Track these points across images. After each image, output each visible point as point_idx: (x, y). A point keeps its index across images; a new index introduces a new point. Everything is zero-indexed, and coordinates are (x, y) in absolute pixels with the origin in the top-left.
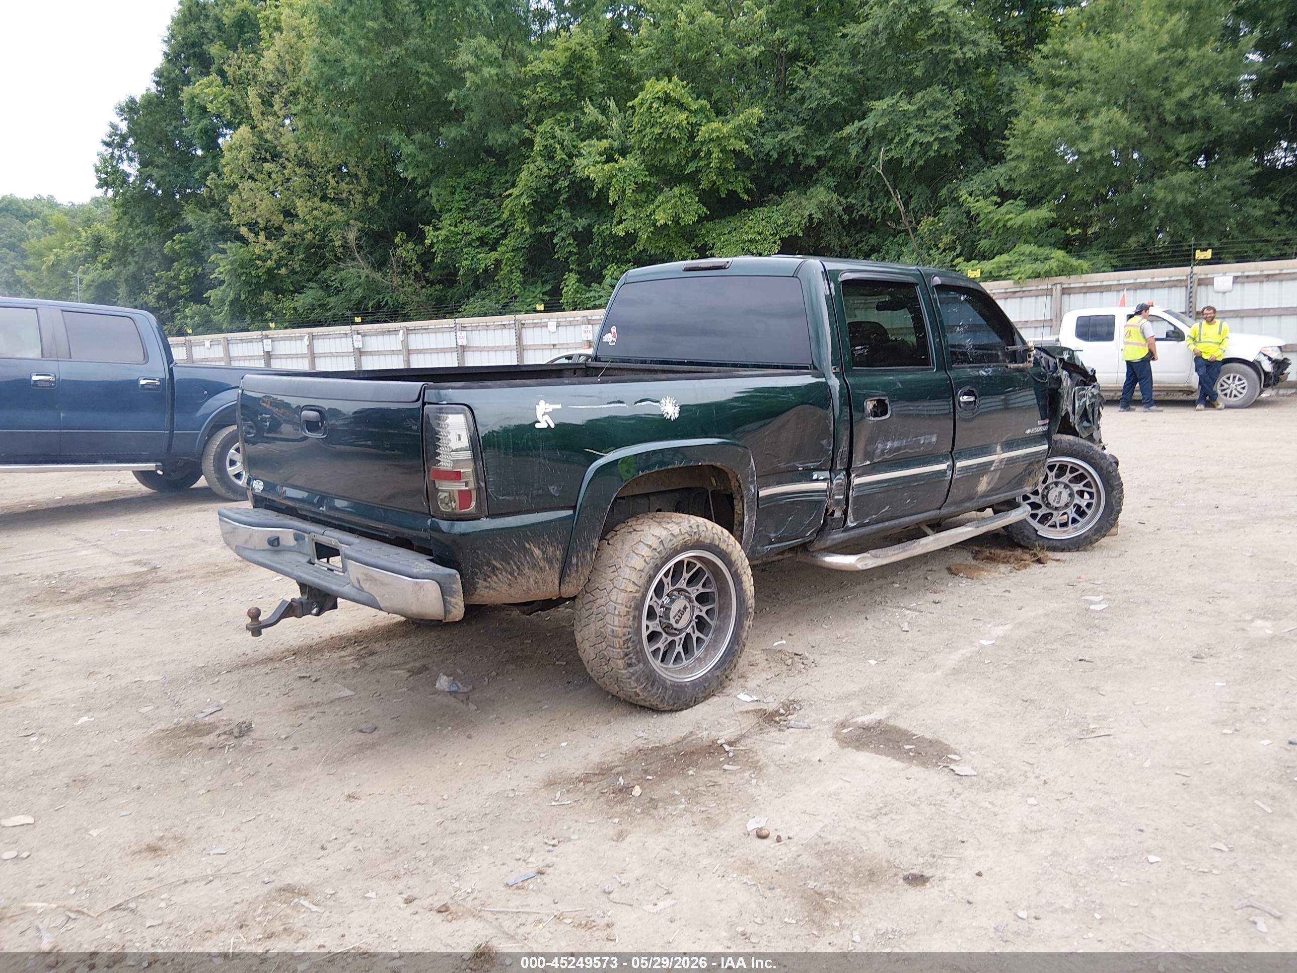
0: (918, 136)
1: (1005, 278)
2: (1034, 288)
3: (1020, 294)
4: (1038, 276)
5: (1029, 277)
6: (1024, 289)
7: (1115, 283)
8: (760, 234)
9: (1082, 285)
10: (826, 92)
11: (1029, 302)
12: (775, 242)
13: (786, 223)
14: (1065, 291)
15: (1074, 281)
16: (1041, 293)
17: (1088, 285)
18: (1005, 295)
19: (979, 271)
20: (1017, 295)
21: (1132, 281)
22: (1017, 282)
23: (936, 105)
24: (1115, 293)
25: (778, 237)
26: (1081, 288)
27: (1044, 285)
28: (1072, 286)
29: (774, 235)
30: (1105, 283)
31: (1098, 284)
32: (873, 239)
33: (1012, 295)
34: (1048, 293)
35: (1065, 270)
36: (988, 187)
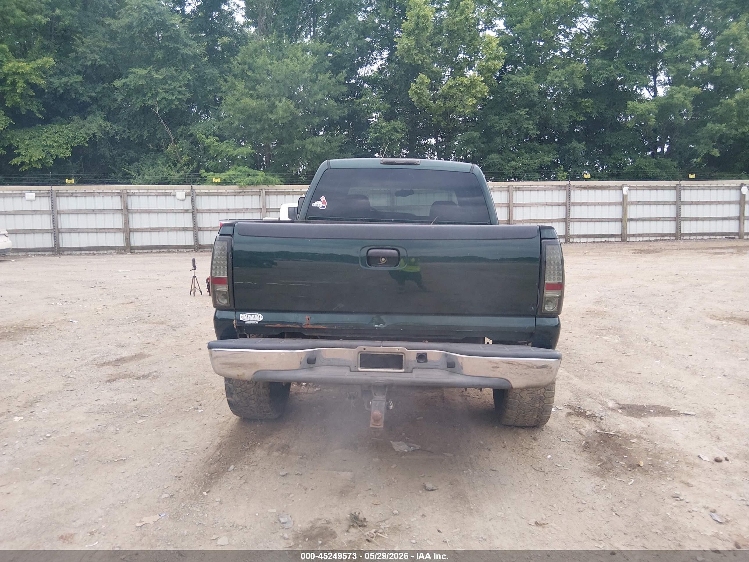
0: (165, 95)
1: (235, 184)
2: (250, 191)
3: (243, 194)
4: (252, 184)
5: (248, 184)
6: (245, 191)
7: (291, 190)
8: (55, 142)
9: (275, 191)
10: (97, 57)
11: (248, 198)
12: (67, 149)
13: (74, 137)
14: (267, 194)
15: (271, 188)
16: (254, 193)
17: (278, 191)
18: (235, 194)
19: (220, 179)
20: (241, 194)
21: (299, 190)
22: (241, 187)
23: (173, 78)
24: (291, 196)
25: (69, 145)
26: (275, 192)
27: (256, 189)
28: (270, 191)
29: (67, 144)
30: (286, 191)
31: (283, 191)
32: (132, 154)
33: (238, 194)
34: (259, 194)
35: (266, 182)
36: (208, 131)
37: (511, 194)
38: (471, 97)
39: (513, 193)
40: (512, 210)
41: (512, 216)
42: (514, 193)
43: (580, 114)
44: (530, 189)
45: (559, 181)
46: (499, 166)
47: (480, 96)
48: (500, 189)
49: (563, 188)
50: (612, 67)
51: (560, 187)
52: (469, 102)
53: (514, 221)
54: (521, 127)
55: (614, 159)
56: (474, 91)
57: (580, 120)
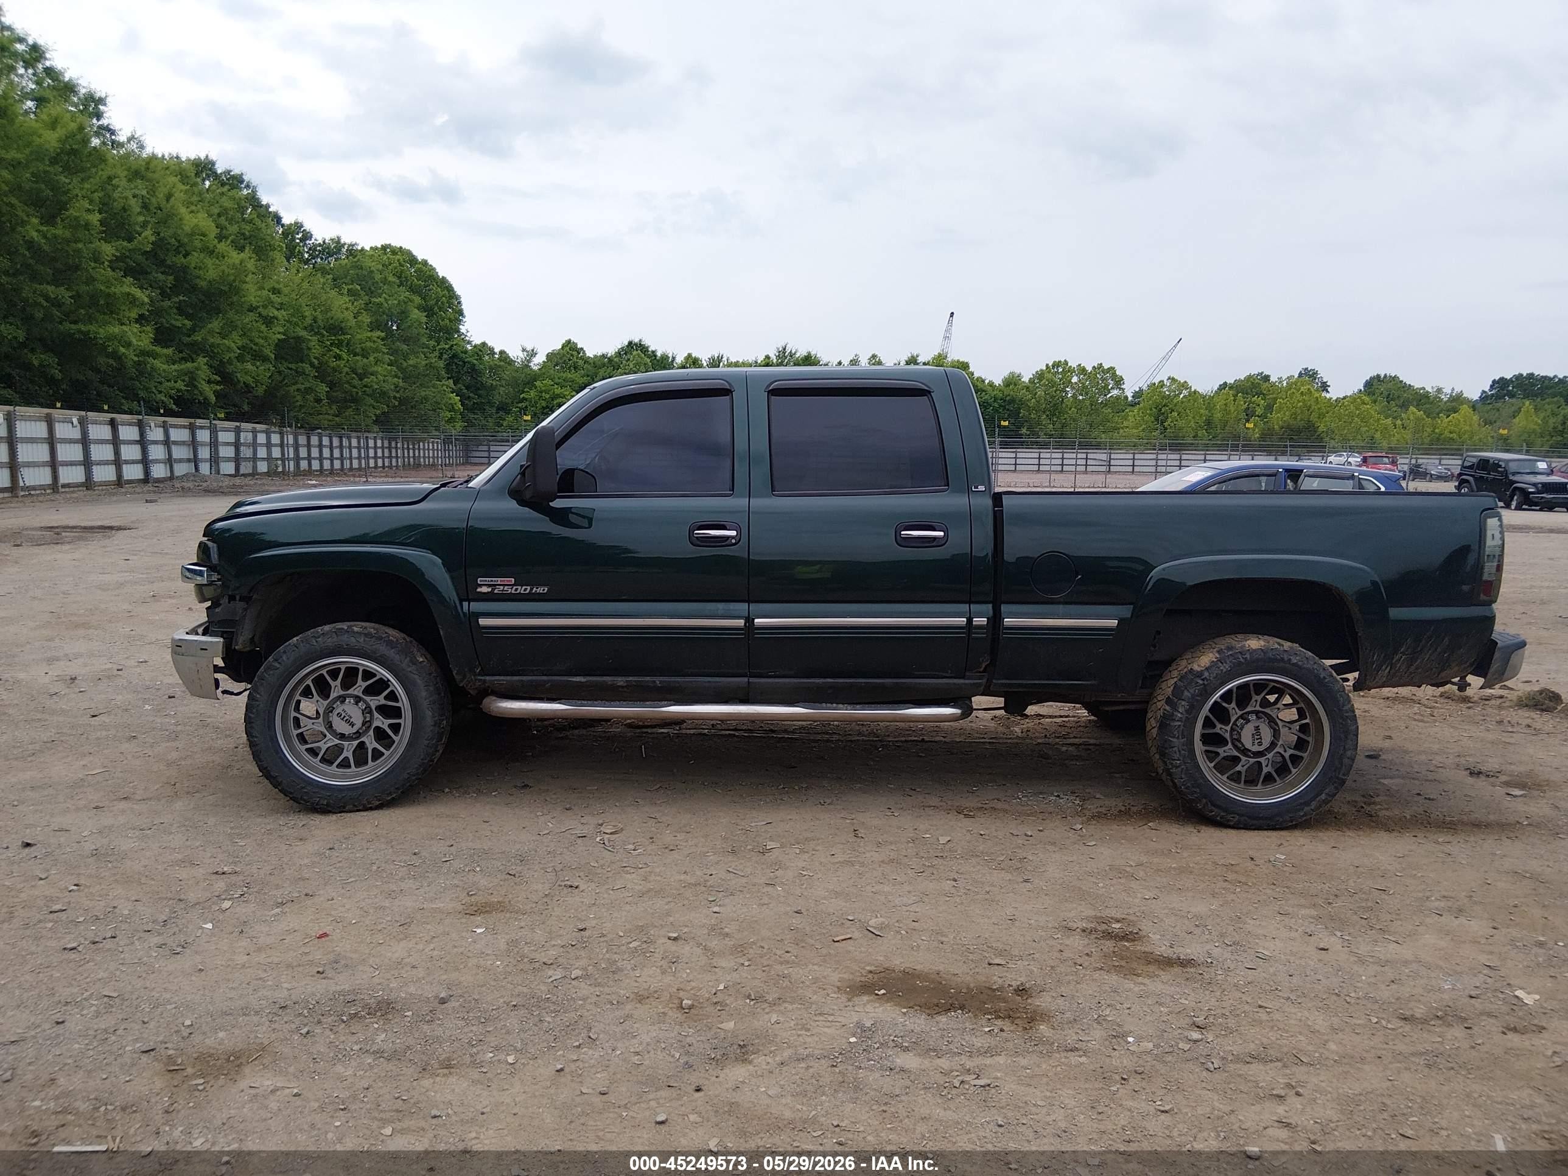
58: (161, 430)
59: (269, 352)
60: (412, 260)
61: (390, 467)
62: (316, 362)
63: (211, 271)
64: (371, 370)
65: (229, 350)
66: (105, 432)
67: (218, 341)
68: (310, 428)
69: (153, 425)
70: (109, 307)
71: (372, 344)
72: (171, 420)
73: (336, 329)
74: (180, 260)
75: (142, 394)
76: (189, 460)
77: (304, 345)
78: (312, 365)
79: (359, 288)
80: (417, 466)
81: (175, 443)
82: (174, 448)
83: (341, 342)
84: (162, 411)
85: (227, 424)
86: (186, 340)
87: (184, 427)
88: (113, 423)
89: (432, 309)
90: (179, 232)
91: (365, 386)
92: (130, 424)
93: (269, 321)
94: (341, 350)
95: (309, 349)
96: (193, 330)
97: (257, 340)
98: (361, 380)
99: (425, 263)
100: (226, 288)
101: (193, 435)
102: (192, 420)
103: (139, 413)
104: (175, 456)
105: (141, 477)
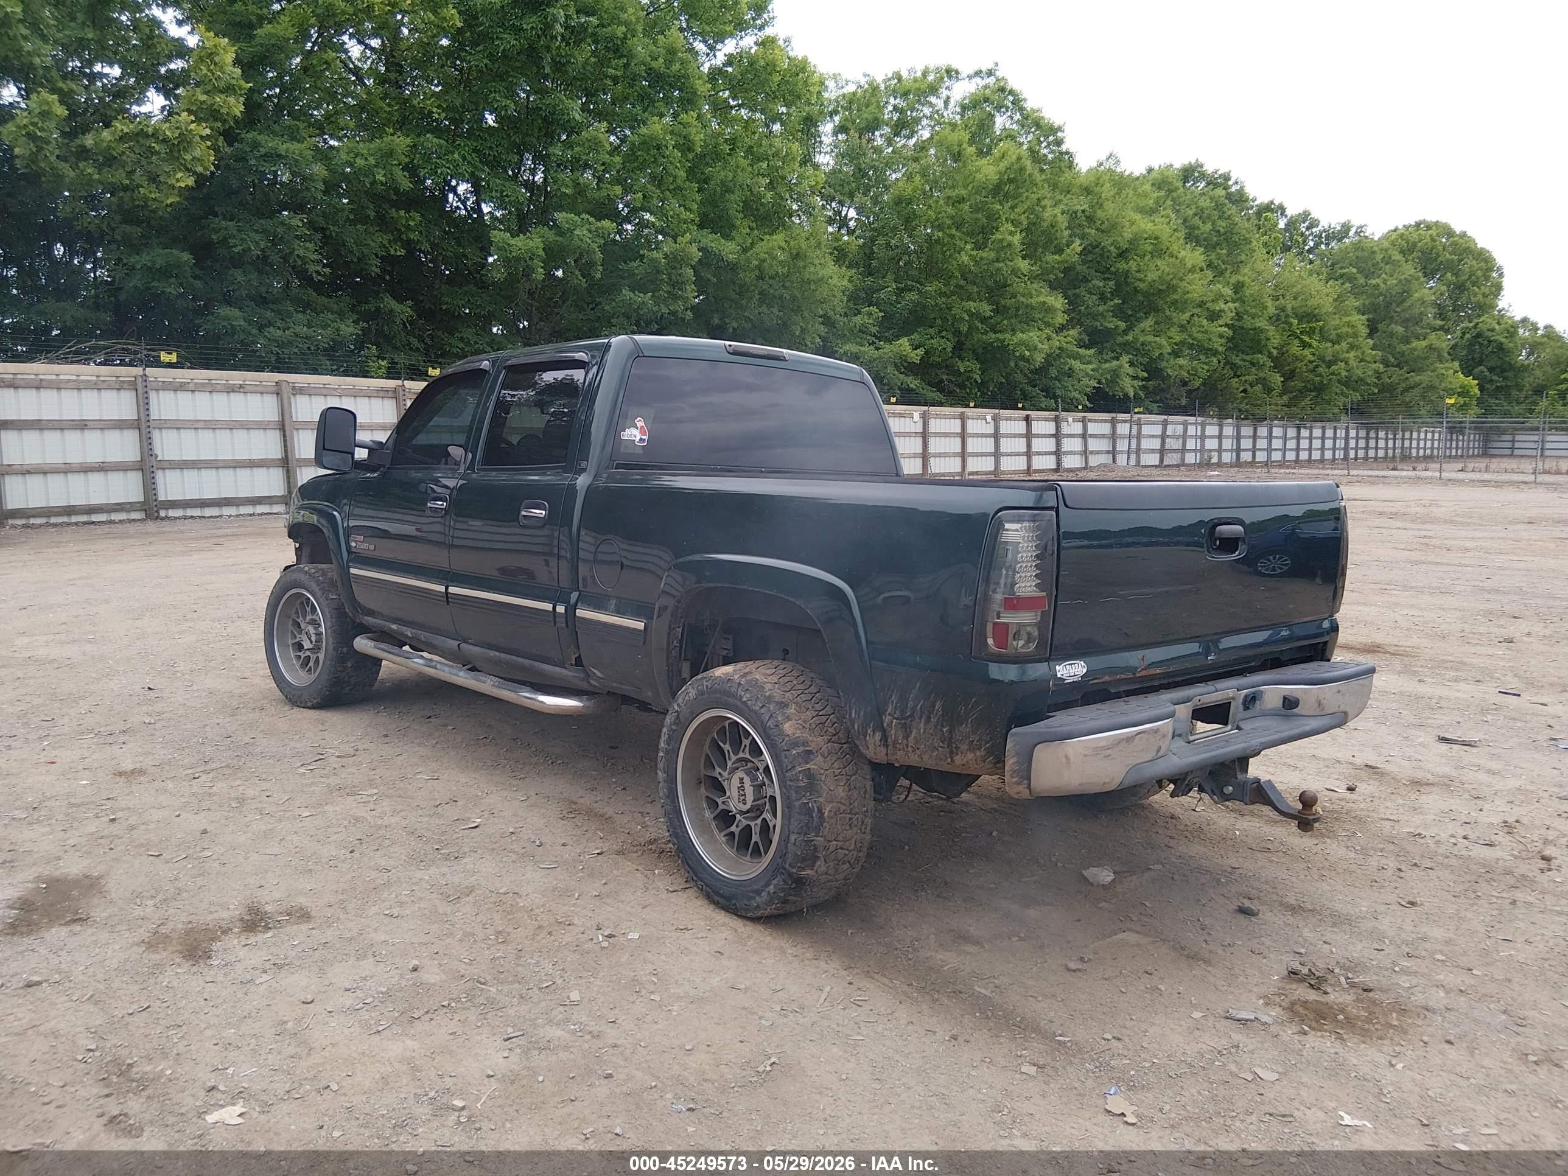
37: (285, 401)
38: (180, 170)
39: (289, 398)
40: (292, 438)
41: (293, 451)
42: (293, 400)
43: (395, 241)
44: (324, 392)
45: (372, 377)
46: (242, 337)
47: (200, 169)
48: (260, 389)
49: (390, 394)
50: (456, 156)
51: (383, 390)
52: (178, 180)
53: (298, 460)
54: (291, 253)
55: (462, 339)
56: (188, 157)
57: (399, 253)
58: (1081, 424)
59: (1218, 344)
60: (1449, 232)
61: (1366, 458)
62: (1275, 352)
63: (1153, 272)
64: (1342, 356)
65: (1160, 347)
66: (1020, 427)
67: (1150, 338)
68: (1258, 420)
69: (1070, 420)
70: (1028, 317)
71: (1349, 330)
72: (1090, 415)
73: (1309, 316)
74: (1122, 266)
75: (1059, 392)
76: (1108, 452)
77: (1263, 336)
78: (1270, 355)
79: (1354, 270)
80: (1406, 458)
81: (1092, 436)
82: (1090, 441)
83: (1313, 330)
84: (1080, 407)
85: (1153, 418)
86: (1120, 340)
87: (1105, 421)
88: (1027, 419)
89: (1463, 284)
90: (1119, 239)
91: (1333, 374)
92: (1046, 420)
93: (1214, 316)
94: (1311, 338)
95: (1268, 339)
96: (1125, 332)
97: (1195, 335)
98: (1329, 367)
99: (1464, 235)
100: (1164, 287)
101: (1114, 428)
102: (1114, 415)
103: (1056, 410)
104: (1090, 448)
105: (1054, 467)
